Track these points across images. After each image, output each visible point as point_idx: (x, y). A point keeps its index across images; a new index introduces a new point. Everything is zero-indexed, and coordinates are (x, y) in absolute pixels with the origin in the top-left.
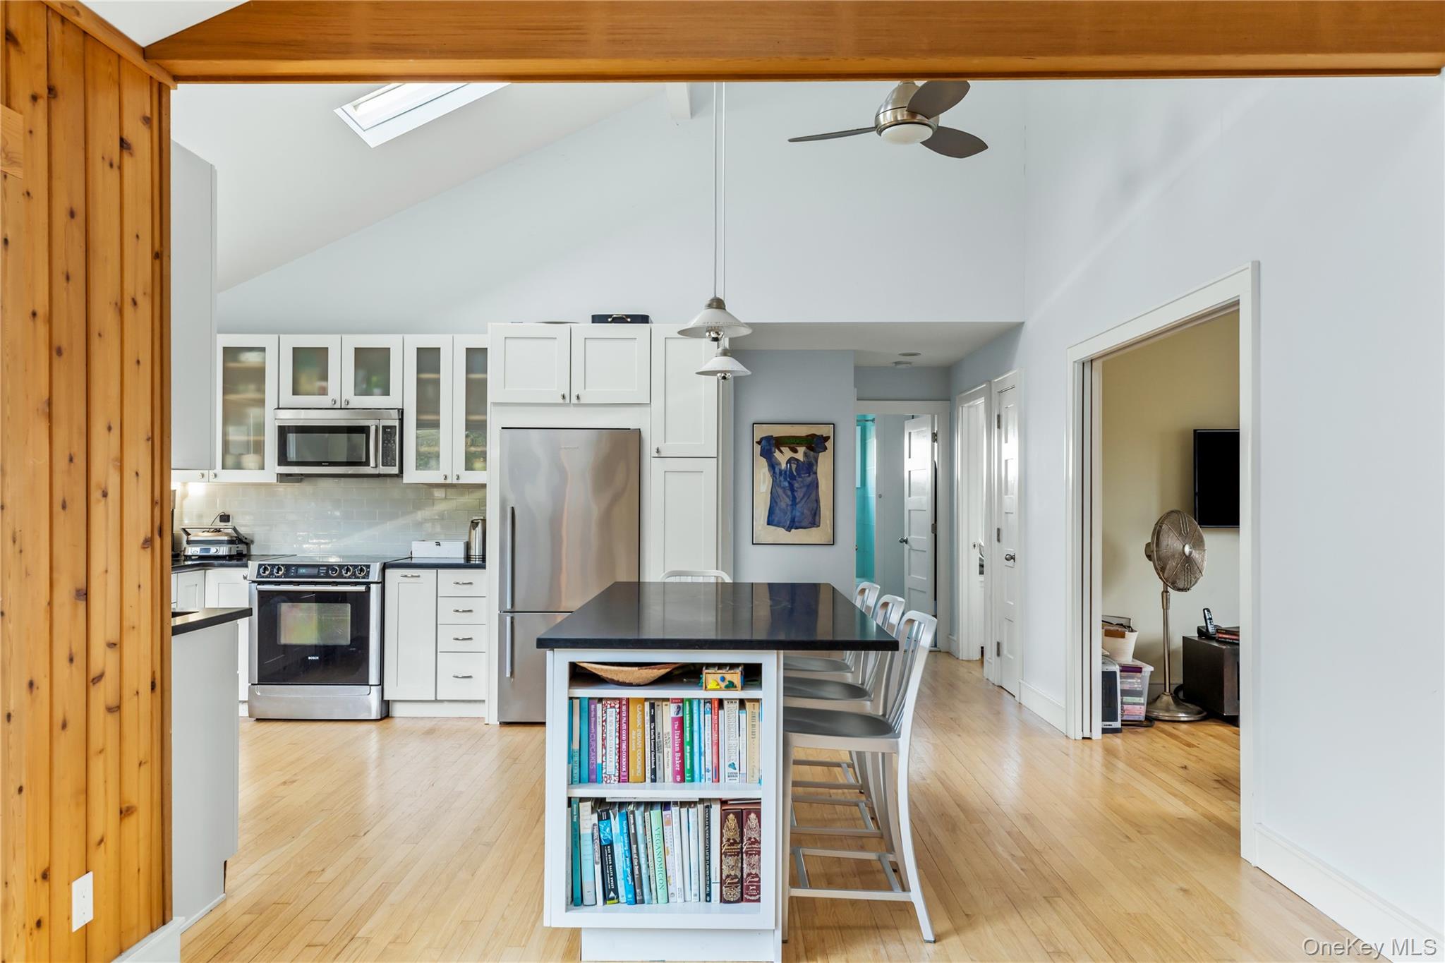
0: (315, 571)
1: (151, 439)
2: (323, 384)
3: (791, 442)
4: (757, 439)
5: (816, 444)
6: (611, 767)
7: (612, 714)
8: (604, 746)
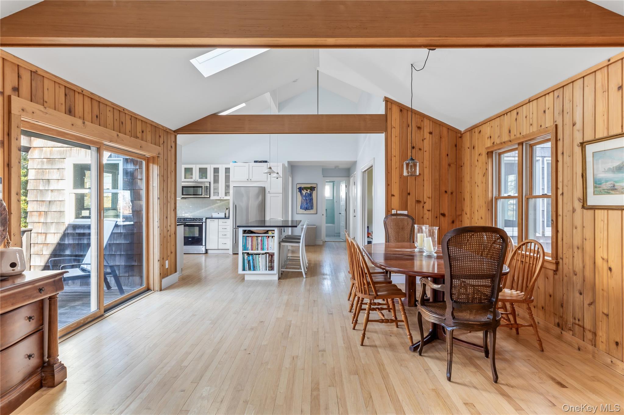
0: (190, 219)
1: (174, 193)
2: (192, 176)
3: (306, 188)
4: (298, 188)
5: (312, 189)
6: (250, 248)
7: (250, 239)
8: (249, 244)
